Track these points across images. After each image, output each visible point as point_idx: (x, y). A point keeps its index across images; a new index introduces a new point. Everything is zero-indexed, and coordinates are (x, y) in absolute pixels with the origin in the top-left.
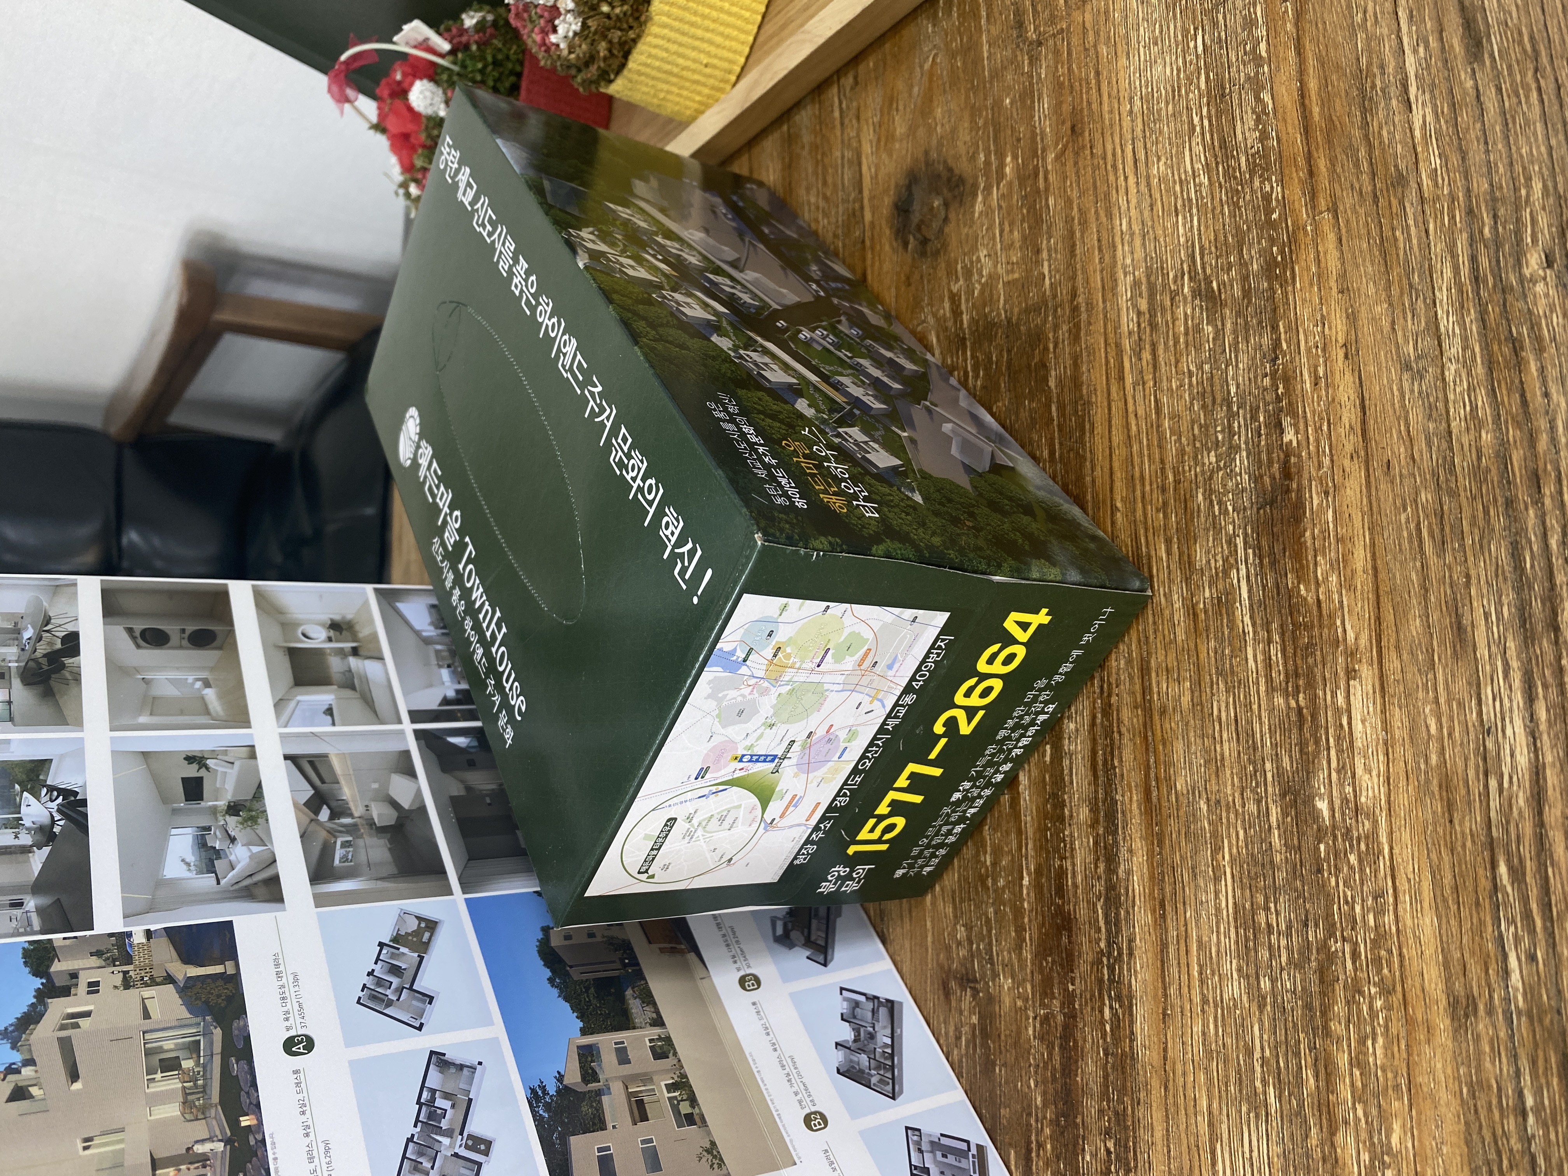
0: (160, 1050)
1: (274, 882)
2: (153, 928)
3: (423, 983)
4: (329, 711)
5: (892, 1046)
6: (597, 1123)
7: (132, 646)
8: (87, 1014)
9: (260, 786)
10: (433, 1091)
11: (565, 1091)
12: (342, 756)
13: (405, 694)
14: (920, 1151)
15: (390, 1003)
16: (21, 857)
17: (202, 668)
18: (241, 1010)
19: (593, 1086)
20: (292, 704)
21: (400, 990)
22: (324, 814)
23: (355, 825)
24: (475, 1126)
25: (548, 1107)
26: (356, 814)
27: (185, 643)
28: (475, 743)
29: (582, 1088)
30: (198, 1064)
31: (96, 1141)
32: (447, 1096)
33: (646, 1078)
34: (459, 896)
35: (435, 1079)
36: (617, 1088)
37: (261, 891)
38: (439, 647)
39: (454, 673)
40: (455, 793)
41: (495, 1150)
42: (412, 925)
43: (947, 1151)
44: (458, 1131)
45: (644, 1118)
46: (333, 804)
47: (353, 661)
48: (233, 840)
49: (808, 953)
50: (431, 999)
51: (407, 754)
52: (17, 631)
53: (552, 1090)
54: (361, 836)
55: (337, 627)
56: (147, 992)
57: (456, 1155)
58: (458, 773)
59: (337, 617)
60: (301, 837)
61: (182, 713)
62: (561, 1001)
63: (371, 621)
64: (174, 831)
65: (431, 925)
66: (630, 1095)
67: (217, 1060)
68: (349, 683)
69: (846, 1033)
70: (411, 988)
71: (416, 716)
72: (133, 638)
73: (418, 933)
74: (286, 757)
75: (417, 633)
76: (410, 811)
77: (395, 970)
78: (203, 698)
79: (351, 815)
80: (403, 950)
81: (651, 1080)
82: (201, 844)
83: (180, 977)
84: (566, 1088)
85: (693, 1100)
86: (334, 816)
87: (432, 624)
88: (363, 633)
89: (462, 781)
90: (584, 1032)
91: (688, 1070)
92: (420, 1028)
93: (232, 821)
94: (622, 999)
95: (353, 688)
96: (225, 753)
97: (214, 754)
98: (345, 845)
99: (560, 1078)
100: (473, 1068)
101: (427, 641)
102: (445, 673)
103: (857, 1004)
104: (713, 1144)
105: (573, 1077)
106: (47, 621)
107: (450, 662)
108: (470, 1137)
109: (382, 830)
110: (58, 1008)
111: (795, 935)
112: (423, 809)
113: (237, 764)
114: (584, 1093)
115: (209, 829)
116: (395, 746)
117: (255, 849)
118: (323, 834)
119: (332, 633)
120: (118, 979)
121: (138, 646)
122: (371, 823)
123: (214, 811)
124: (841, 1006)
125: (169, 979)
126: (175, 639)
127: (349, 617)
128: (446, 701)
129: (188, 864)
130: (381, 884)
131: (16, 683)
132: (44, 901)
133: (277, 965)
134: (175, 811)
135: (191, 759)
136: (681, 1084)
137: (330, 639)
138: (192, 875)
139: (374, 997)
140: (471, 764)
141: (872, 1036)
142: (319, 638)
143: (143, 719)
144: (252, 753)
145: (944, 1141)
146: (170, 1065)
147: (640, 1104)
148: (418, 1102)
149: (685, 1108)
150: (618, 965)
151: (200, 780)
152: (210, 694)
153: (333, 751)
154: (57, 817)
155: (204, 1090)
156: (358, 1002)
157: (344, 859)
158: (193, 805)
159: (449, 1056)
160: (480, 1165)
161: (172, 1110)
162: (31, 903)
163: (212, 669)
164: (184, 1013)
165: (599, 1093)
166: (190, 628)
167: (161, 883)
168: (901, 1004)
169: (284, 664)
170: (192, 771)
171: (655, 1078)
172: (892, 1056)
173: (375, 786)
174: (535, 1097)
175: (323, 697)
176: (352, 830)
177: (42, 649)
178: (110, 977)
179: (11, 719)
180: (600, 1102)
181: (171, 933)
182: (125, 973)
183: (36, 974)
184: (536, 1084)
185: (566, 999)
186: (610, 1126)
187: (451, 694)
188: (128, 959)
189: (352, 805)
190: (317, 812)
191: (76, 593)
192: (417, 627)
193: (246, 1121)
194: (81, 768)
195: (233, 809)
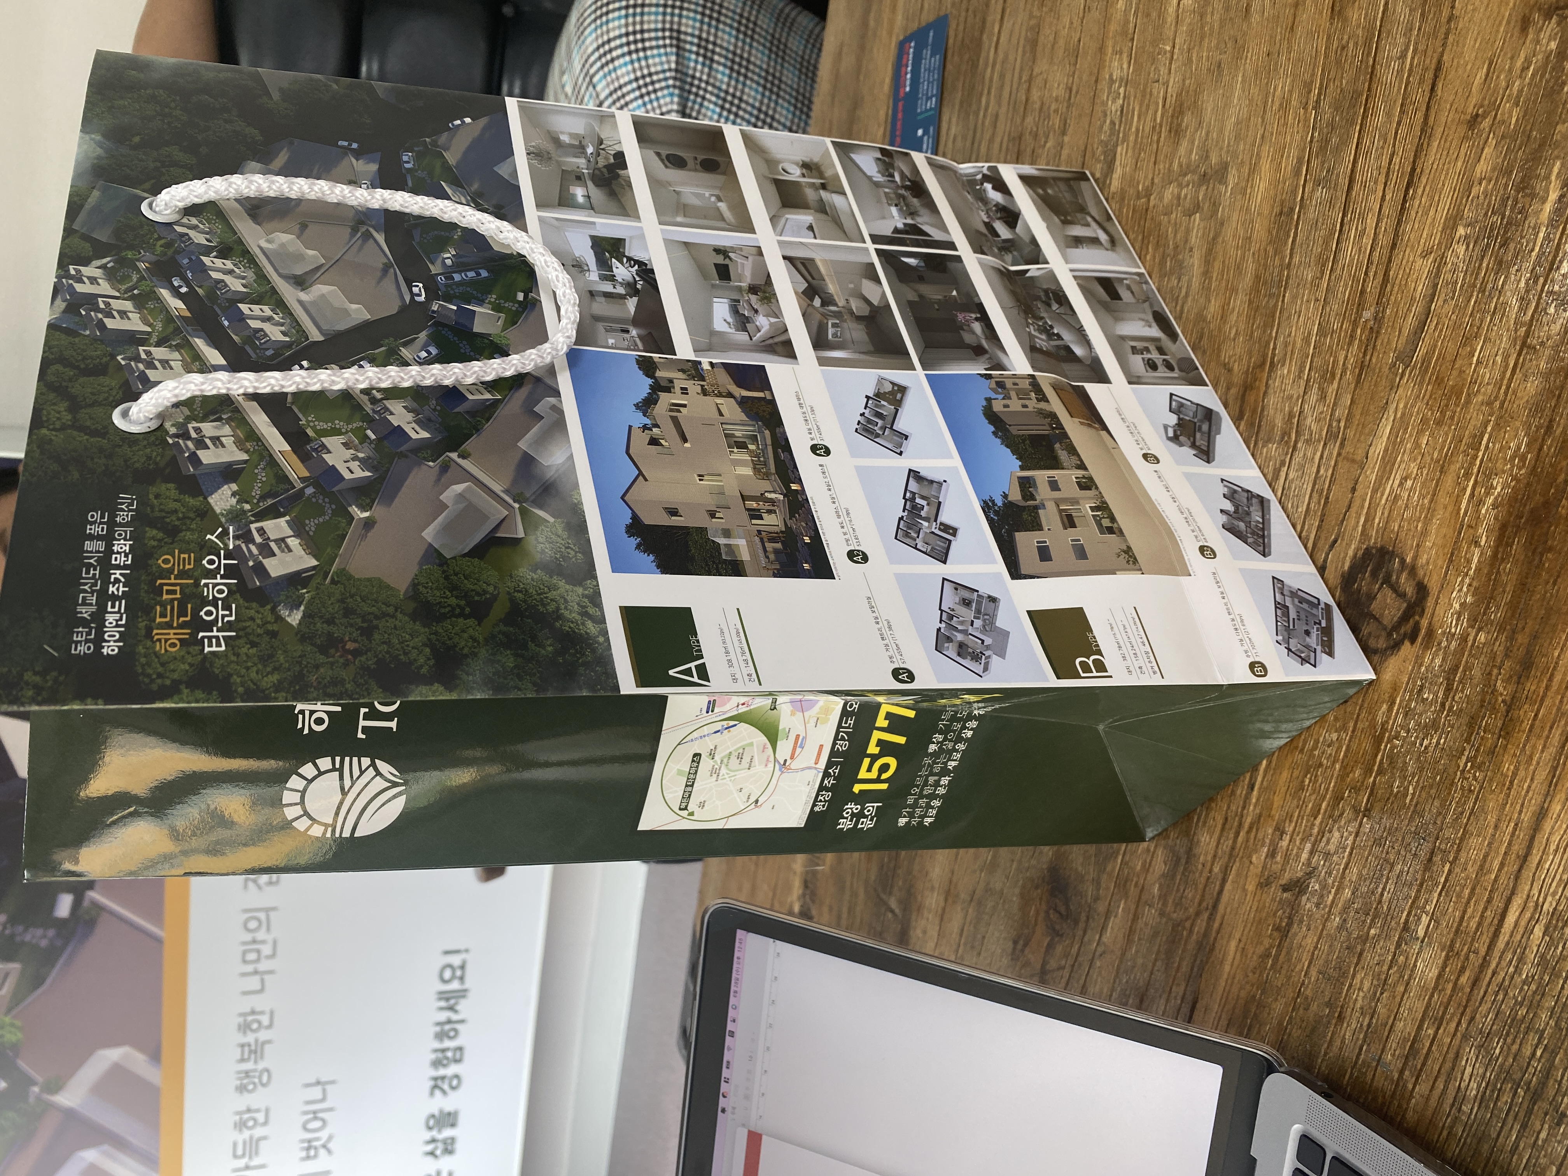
0: (733, 436)
1: (788, 344)
2: (714, 361)
3: (899, 426)
4: (811, 228)
5: (1263, 523)
6: (1036, 525)
7: (662, 166)
8: (684, 406)
9: (769, 275)
10: (914, 494)
11: (1009, 505)
12: (825, 261)
13: (865, 221)
14: (1282, 594)
15: (878, 436)
16: (621, 301)
17: (714, 187)
18: (780, 423)
19: (1031, 503)
20: (783, 221)
21: (884, 428)
22: (817, 302)
23: (840, 312)
24: (945, 517)
25: (996, 513)
26: (840, 304)
27: (698, 167)
28: (923, 264)
29: (1023, 503)
30: (758, 448)
31: (706, 478)
32: (923, 498)
33: (1075, 501)
34: (920, 371)
35: (913, 486)
36: (1051, 506)
37: (779, 349)
38: (887, 190)
39: (900, 210)
40: (911, 299)
41: (960, 533)
42: (888, 388)
43: (1302, 600)
44: (933, 519)
45: (1073, 525)
46: (823, 295)
47: (823, 193)
48: (756, 311)
49: (1194, 452)
50: (906, 437)
51: (872, 264)
52: (582, 148)
53: (999, 503)
54: (845, 321)
55: (808, 167)
56: (719, 401)
57: (933, 533)
58: (912, 284)
59: (807, 160)
60: (803, 315)
61: (705, 218)
62: (1003, 447)
63: (834, 166)
64: (715, 300)
65: (903, 390)
66: (1061, 511)
67: (770, 449)
68: (822, 208)
69: (1228, 506)
70: (891, 428)
71: (875, 239)
72: (662, 160)
73: (893, 393)
74: (785, 258)
75: (870, 178)
76: (878, 307)
77: (879, 415)
78: (718, 209)
79: (836, 305)
80: (883, 402)
81: (1078, 503)
82: (735, 310)
83: (737, 395)
84: (1010, 502)
85: (1113, 519)
86: (824, 304)
87: (879, 172)
88: (828, 173)
89: (916, 291)
90: (1022, 468)
91: (1108, 498)
92: (901, 454)
93: (753, 298)
94: (1053, 450)
95: (826, 213)
96: (741, 249)
97: (733, 249)
98: (834, 325)
99: (1005, 496)
100: (940, 484)
101: (877, 185)
102: (894, 210)
103: (1235, 491)
104: (1129, 548)
105: (1016, 496)
106: (601, 142)
107: (896, 202)
108: (941, 524)
109: (859, 319)
110: (665, 399)
111: (1182, 439)
112: (888, 306)
113: (750, 258)
114: (1024, 507)
115: (738, 301)
116: (864, 259)
117: (773, 320)
118: (818, 316)
119: (804, 171)
120: (699, 389)
121: (666, 167)
122: (851, 312)
123: (740, 289)
124: (1223, 490)
125: (730, 395)
126: (691, 163)
127: (816, 159)
128: (896, 230)
129: (729, 323)
130: (863, 357)
131: (590, 184)
132: (643, 332)
133: (799, 399)
134: (713, 286)
135: (718, 251)
136: (1102, 507)
137: (804, 176)
138: (733, 331)
139: (867, 430)
140: (921, 279)
141: (1248, 514)
142: (795, 174)
143: (679, 219)
144: (760, 252)
145: (1300, 593)
146: (742, 446)
147: (1070, 518)
148: (904, 498)
149: (1106, 523)
150: (1047, 427)
151: (726, 267)
152: (722, 206)
153: (819, 257)
154: (638, 279)
155: (765, 464)
156: (856, 430)
157: (835, 335)
158: (724, 283)
159: (923, 473)
160: (950, 541)
161: (748, 471)
162: (634, 332)
163: (721, 189)
164: (744, 418)
165: (1036, 508)
166: (701, 157)
167: (713, 333)
168: (1269, 501)
169: (772, 190)
170: (720, 260)
171: (1081, 502)
172: (1263, 529)
173: (852, 286)
174: (987, 507)
175: (806, 218)
176: (837, 315)
177: (602, 163)
178: (694, 387)
179: (592, 209)
180: (1037, 513)
181: (725, 365)
182: (702, 386)
183: (648, 376)
184: (987, 498)
185: (1007, 446)
186: (1046, 528)
187: (900, 226)
188: (703, 379)
189: (836, 297)
190: (812, 300)
191: (616, 123)
192: (869, 174)
193: (794, 487)
194: (646, 248)
195: (753, 289)
